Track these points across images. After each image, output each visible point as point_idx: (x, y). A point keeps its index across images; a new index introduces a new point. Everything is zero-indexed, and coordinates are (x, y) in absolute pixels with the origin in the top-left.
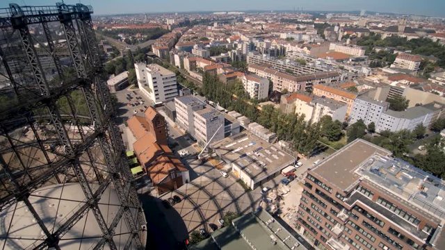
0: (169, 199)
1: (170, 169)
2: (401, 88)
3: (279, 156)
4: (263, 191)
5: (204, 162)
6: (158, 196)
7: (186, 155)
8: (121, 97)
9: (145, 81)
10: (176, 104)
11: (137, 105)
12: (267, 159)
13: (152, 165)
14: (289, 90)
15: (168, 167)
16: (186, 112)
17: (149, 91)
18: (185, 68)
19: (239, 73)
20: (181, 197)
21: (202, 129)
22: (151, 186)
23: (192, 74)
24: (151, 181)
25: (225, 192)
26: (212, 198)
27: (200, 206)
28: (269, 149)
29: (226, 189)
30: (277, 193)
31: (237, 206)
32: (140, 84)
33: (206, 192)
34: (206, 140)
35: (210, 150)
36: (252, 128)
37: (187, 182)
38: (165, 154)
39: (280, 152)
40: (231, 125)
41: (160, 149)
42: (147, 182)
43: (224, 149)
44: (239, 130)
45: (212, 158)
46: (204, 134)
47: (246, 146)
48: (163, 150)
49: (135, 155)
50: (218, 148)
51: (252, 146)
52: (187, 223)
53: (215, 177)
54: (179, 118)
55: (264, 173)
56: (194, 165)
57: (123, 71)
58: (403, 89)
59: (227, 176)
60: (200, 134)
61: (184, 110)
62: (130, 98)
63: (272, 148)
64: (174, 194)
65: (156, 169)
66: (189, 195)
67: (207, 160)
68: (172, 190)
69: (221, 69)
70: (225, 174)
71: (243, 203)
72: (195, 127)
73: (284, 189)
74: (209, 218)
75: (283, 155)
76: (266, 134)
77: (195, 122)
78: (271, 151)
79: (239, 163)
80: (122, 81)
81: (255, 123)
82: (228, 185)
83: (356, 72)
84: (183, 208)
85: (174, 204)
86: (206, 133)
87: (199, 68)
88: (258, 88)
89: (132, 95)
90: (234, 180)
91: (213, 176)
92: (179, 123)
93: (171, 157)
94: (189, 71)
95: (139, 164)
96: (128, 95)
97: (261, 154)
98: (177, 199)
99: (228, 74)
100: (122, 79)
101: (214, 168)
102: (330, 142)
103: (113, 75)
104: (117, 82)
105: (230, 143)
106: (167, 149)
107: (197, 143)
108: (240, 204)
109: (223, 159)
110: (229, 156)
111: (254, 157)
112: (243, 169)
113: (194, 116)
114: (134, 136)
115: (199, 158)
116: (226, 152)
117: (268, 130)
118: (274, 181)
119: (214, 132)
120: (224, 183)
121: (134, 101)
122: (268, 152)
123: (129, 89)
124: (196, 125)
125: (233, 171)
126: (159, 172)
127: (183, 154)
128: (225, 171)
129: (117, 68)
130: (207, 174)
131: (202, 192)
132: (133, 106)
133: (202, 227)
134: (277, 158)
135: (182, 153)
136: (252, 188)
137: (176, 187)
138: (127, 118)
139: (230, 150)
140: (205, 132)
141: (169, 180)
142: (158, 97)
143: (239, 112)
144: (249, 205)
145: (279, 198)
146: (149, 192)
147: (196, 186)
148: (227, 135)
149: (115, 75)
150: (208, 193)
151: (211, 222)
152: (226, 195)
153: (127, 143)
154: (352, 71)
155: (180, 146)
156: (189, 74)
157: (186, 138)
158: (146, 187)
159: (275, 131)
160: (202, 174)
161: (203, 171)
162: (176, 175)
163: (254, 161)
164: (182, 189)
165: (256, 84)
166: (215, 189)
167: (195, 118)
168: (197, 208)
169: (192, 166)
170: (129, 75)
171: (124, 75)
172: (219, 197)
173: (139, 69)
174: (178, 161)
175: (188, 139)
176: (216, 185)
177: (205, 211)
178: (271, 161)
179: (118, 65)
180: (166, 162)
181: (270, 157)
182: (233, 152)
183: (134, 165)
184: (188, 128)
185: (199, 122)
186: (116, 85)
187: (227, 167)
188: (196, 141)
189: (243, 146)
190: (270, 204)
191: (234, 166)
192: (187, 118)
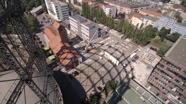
0: (72, 73)
1: (71, 57)
2: (179, 12)
3: (129, 47)
4: (123, 66)
5: (88, 51)
6: (66, 72)
7: (78, 47)
8: (40, 18)
9: (51, 10)
10: (70, 20)
11: (48, 22)
12: (123, 48)
13: (60, 54)
14: (126, 13)
15: (70, 56)
16: (76, 24)
17: (54, 14)
18: (71, 3)
19: (100, 4)
20: (79, 72)
21: (86, 33)
22: (61, 66)
23: (75, 6)
24: (61, 63)
25: (103, 67)
26: (96, 71)
27: (90, 76)
28: (123, 43)
29: (103, 65)
30: (131, 67)
31: (110, 75)
32: (49, 11)
33: (92, 68)
34: (89, 39)
35: (91, 45)
36: (111, 32)
37: (81, 63)
38: (67, 48)
39: (129, 45)
40: (102, 30)
41: (64, 45)
42: (58, 64)
43: (99, 44)
44: (105, 33)
45: (93, 49)
46: (87, 36)
47: (111, 42)
48: (65, 45)
49: (50, 49)
50: (96, 43)
51: (113, 42)
52: (84, 87)
53: (96, 59)
54: (72, 28)
55: (123, 56)
56: (83, 52)
57: (39, 6)
58: (181, 13)
59: (102, 59)
60: (85, 36)
61: (75, 23)
62: (44, 19)
63: (124, 42)
64: (74, 70)
65: (63, 57)
66: (83, 70)
67: (90, 50)
68: (73, 68)
69: (91, 2)
70: (101, 58)
71: (113, 73)
72: (82, 32)
73: (134, 64)
74: (96, 83)
75: (131, 46)
76: (120, 35)
77: (82, 30)
78: (124, 44)
79: (109, 51)
80: (39, 10)
81: (113, 30)
82: (103, 63)
83: (156, 5)
84: (81, 78)
85: (75, 76)
86: (89, 36)
87: (78, 3)
88: (111, 12)
89: (45, 17)
90: (106, 61)
91: (95, 59)
92: (72, 31)
93: (71, 49)
94: (73, 5)
95: (53, 54)
96: (43, 17)
97: (120, 46)
98: (76, 73)
99: (95, 4)
100: (39, 9)
101: (94, 54)
102: (151, 39)
103: (35, 7)
104: (36, 11)
105: (101, 41)
106: (68, 45)
107: (83, 41)
108: (112, 74)
109: (99, 49)
110: (102, 48)
111: (116, 48)
112: (111, 54)
113: (81, 26)
114: (49, 38)
115: (86, 49)
116: (100, 45)
117: (120, 33)
118: (127, 60)
119: (93, 35)
120: (101, 62)
121: (46, 20)
122: (123, 45)
123: (43, 14)
124: (83, 31)
125: (105, 55)
126: (65, 58)
127: (77, 47)
128: (100, 56)
129: (36, 4)
130: (91, 57)
131: (90, 68)
132: (47, 23)
133: (93, 89)
134: (129, 48)
135: (75, 47)
136: (117, 64)
137: (75, 66)
138: (43, 29)
139: (103, 44)
140: (88, 34)
141: (71, 63)
142: (59, 17)
143: (103, 24)
144: (116, 74)
145: (132, 69)
146: (60, 69)
147: (87, 65)
148: (99, 36)
149: (36, 7)
150: (93, 69)
151: (98, 85)
152: (103, 69)
153: (45, 42)
154: (155, 4)
155: (74, 43)
156: (74, 6)
157: (77, 39)
158: (58, 67)
159: (124, 33)
160: (88, 58)
161: (89, 56)
162: (75, 60)
163: (117, 50)
164: (79, 67)
165: (110, 10)
166: (96, 66)
167: (82, 27)
168: (88, 77)
169: (82, 54)
170: (42, 7)
171: (40, 7)
172: (99, 70)
173: (48, 3)
174: (74, 51)
175: (78, 39)
176: (97, 64)
177: (93, 79)
178: (126, 50)
179: (36, 2)
180: (69, 53)
181: (125, 47)
182: (104, 45)
183: (50, 55)
184: (77, 33)
185: (84, 29)
186: (36, 13)
187: (101, 53)
188: (82, 40)
189: (109, 42)
190: (128, 73)
191: (106, 53)
192: (77, 27)
